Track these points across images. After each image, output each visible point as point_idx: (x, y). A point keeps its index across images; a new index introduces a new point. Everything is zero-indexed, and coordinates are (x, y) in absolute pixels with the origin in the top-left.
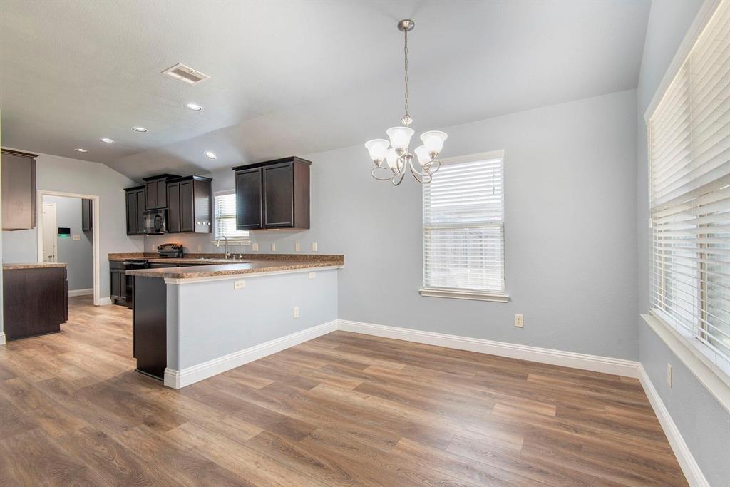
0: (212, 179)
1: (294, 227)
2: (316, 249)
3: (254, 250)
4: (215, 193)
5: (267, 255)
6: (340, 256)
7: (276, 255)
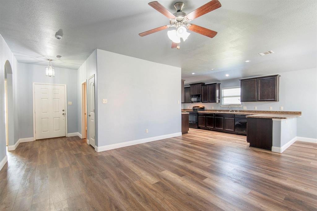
0: (220, 84)
1: (276, 101)
2: (282, 109)
3: (244, 109)
4: (222, 88)
5: (252, 111)
6: (300, 112)
7: (258, 111)
